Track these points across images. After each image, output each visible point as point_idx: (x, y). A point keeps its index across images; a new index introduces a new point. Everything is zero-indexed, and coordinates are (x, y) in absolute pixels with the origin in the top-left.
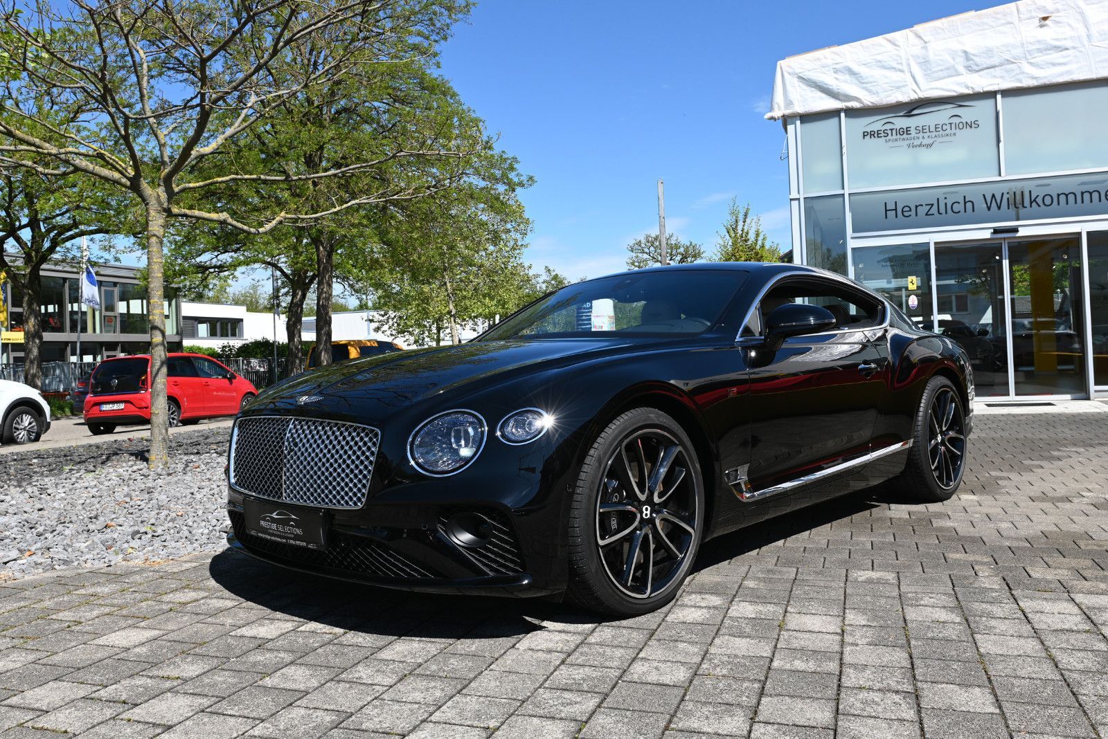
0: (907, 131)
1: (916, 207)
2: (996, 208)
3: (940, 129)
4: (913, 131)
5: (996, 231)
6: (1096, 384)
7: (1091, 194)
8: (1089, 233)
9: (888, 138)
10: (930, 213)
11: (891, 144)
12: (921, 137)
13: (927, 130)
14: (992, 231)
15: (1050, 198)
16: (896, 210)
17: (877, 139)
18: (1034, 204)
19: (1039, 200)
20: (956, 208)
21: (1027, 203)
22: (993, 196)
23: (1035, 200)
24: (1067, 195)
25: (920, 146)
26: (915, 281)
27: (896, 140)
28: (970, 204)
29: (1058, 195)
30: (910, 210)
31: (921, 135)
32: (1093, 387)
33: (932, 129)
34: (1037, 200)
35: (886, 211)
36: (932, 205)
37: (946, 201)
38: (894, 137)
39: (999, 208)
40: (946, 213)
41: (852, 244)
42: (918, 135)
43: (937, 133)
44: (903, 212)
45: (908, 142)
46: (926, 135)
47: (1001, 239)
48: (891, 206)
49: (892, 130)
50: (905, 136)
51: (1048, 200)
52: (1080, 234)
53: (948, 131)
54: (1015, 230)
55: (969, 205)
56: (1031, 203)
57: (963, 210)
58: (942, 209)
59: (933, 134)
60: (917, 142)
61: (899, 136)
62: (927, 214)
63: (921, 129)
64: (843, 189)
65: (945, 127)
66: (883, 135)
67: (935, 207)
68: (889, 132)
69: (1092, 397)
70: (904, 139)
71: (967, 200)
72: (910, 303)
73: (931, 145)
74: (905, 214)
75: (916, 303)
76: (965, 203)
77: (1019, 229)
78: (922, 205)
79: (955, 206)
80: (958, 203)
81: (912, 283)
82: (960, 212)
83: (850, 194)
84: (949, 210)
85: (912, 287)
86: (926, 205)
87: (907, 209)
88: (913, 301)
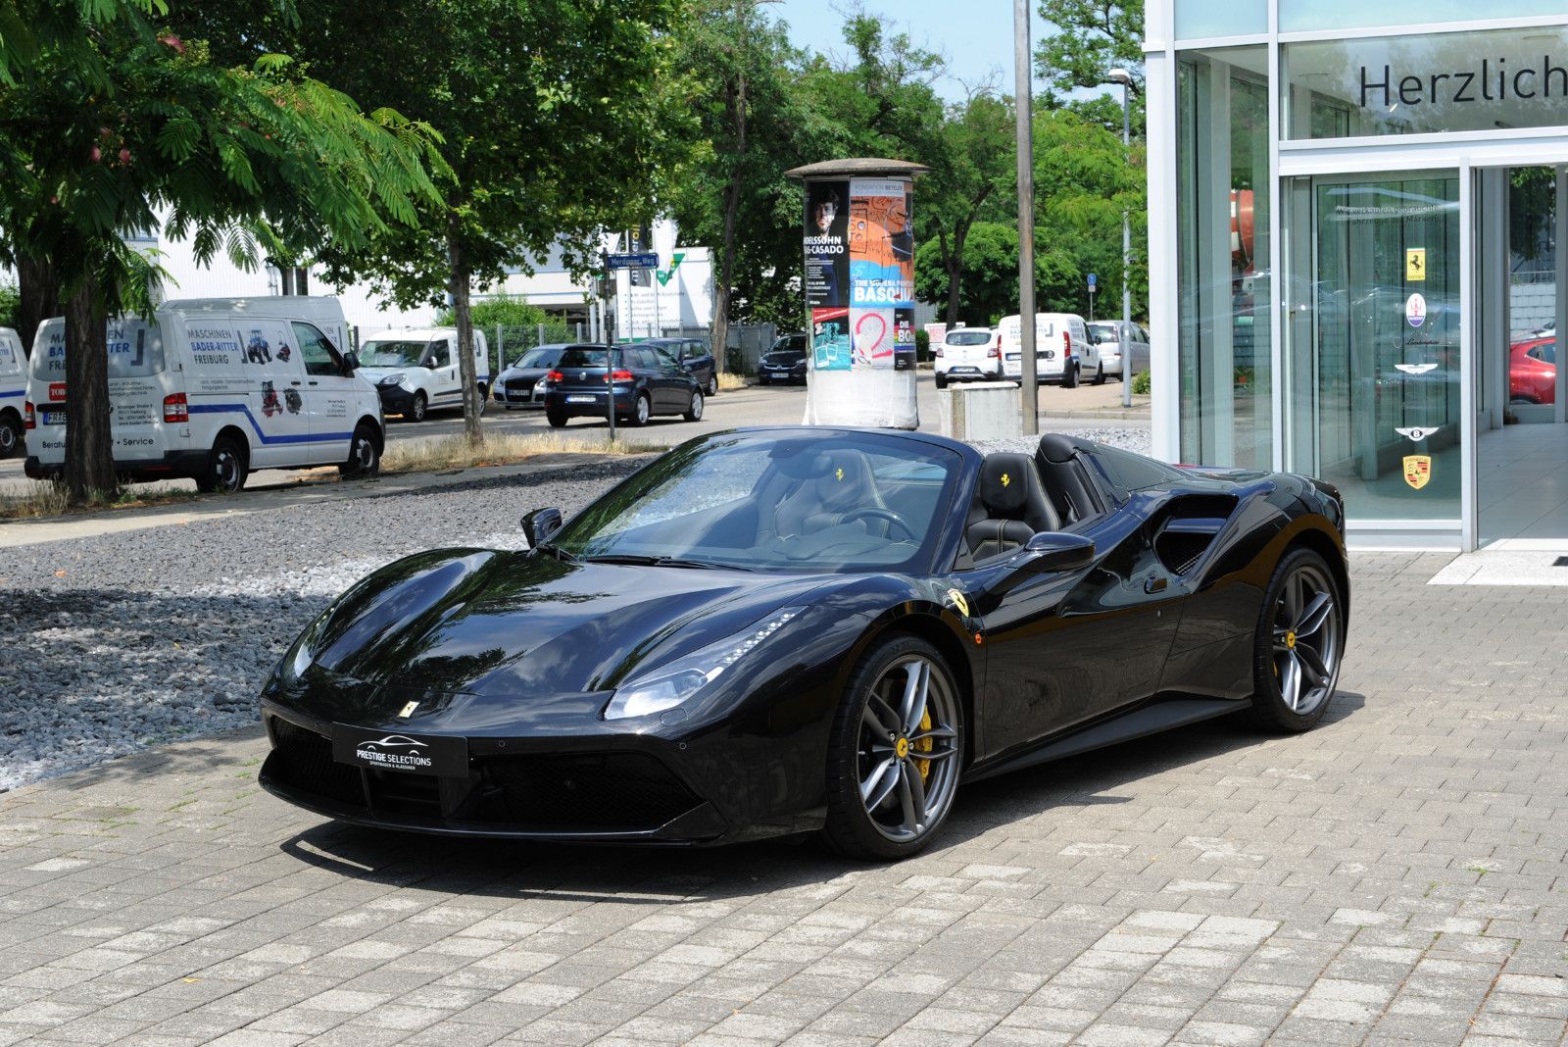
1: (1434, 79)
10: (1461, 97)
16: (1386, 85)
20: (1527, 84)
26: (1422, 260)
28: (1560, 75)
30: (1420, 88)
35: (1364, 86)
36: (1471, 76)
37: (1503, 66)
40: (1503, 95)
41: (1281, 166)
44: (1402, 90)
48: (1376, 76)
55: (1556, 79)
57: (1539, 90)
58: (1494, 89)
62: (1457, 99)
64: (1268, 32)
67: (1477, 82)
71: (1550, 68)
72: (1409, 312)
74: (1409, 96)
75: (1423, 312)
76: (1547, 73)
78: (1447, 76)
79: (1525, 77)
80: (1533, 72)
81: (1417, 263)
82: (1533, 94)
83: (1281, 46)
84: (1510, 90)
85: (1415, 273)
86: (1456, 75)
87: (1412, 84)
88: (1416, 307)
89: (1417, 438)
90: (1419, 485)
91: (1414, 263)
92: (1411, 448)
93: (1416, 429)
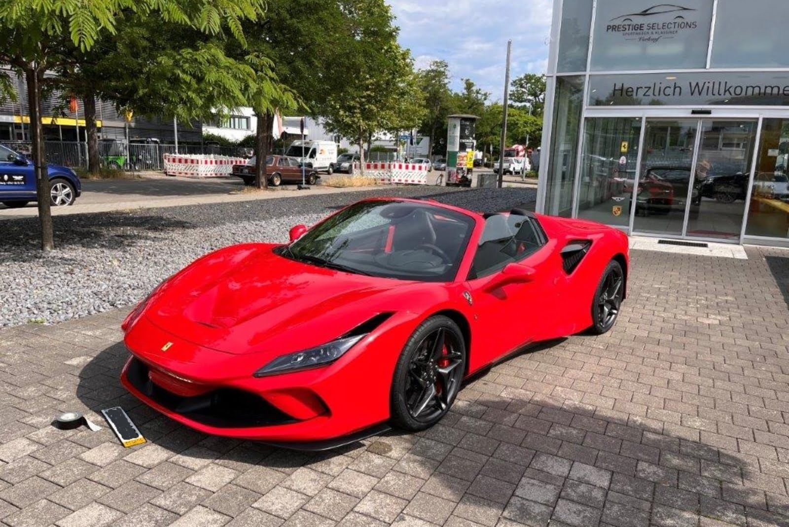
0: (641, 27)
1: (638, 88)
2: (698, 93)
3: (666, 27)
4: (645, 28)
5: (694, 112)
6: (747, 233)
7: (772, 88)
8: (764, 119)
9: (625, 32)
10: (647, 94)
11: (627, 37)
12: (650, 33)
13: (656, 27)
14: (691, 111)
15: (740, 88)
16: (622, 90)
17: (617, 32)
18: (727, 92)
19: (732, 90)
20: (668, 91)
21: (722, 91)
22: (697, 84)
23: (728, 90)
24: (753, 88)
25: (649, 39)
26: (627, 145)
27: (631, 33)
28: (679, 89)
29: (747, 87)
30: (633, 91)
31: (651, 30)
32: (743, 235)
33: (661, 26)
34: (730, 90)
35: (615, 89)
36: (650, 88)
37: (660, 85)
38: (630, 31)
39: (700, 94)
40: (659, 94)
41: (585, 114)
42: (647, 31)
43: (663, 30)
44: (627, 92)
45: (640, 36)
46: (654, 31)
47: (698, 118)
48: (619, 87)
49: (629, 25)
50: (639, 31)
51: (738, 91)
52: (758, 119)
53: (672, 30)
54: (709, 112)
55: (677, 90)
56: (725, 91)
57: (671, 93)
58: (657, 93)
59: (660, 31)
60: (647, 37)
61: (634, 31)
62: (644, 95)
63: (651, 25)
64: (586, 71)
65: (669, 27)
66: (622, 29)
67: (652, 90)
68: (627, 27)
69: (741, 242)
70: (637, 34)
71: (677, 86)
73: (657, 40)
74: (629, 93)
75: (625, 162)
76: (675, 88)
77: (712, 111)
78: (642, 88)
79: (667, 89)
80: (670, 87)
81: (624, 147)
82: (669, 95)
83: (590, 75)
84: (662, 92)
85: (623, 149)
86: (645, 88)
87: (630, 89)
88: (623, 160)
89: (618, 200)
90: (617, 215)
91: (624, 146)
92: (616, 203)
93: (618, 198)
